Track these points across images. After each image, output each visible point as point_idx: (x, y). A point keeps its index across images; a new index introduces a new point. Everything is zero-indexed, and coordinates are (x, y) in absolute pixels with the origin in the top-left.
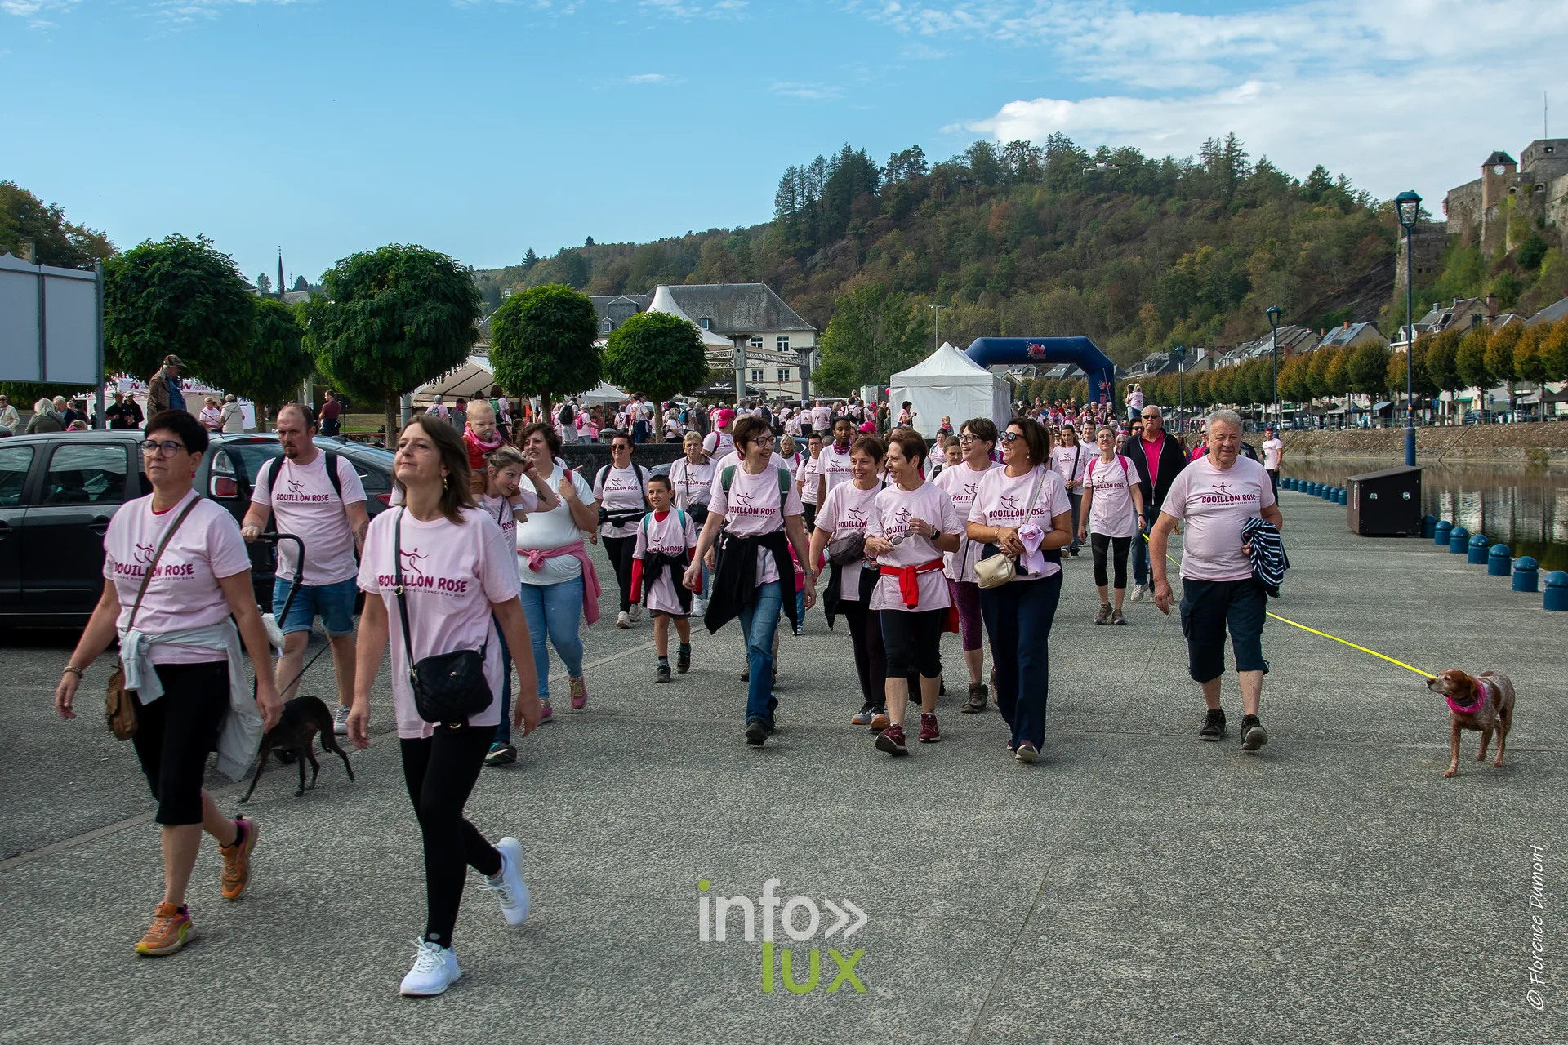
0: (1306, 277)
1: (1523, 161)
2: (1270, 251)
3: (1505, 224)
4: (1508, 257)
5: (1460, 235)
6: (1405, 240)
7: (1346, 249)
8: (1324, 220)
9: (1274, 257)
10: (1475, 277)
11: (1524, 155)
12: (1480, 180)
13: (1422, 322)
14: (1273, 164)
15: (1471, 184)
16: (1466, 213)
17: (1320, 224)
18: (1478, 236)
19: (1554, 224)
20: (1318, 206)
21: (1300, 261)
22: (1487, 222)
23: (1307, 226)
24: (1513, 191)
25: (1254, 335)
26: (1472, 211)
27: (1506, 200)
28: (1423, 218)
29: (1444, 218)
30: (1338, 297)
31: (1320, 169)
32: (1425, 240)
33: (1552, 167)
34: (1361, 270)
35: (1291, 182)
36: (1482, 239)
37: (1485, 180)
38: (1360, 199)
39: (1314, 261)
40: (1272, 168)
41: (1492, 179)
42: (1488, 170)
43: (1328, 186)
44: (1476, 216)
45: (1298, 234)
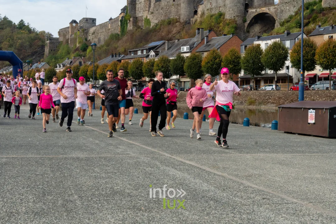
0: (19, 50)
1: (80, 23)
2: (8, 42)
3: (76, 39)
4: (78, 48)
5: (63, 41)
6: (48, 42)
7: (31, 43)
8: (25, 35)
9: (10, 44)
10: (68, 53)
11: (80, 21)
12: (69, 27)
13: (64, 63)
14: (8, 18)
15: (66, 28)
16: (65, 36)
17: (23, 35)
18: (68, 42)
19: (90, 40)
20: (22, 30)
21: (17, 45)
22: (71, 38)
23: (19, 36)
24: (79, 30)
25: (4, 65)
26: (66, 35)
27: (77, 33)
28: (51, 36)
29: (58, 37)
30: (28, 56)
31: (22, 20)
32: (53, 42)
33: (88, 25)
34: (35, 49)
35: (13, 23)
36: (69, 43)
37: (70, 27)
38: (33, 30)
39: (22, 46)
40: (8, 19)
41: (72, 27)
42: (71, 24)
43: (24, 25)
44: (67, 37)
45: (17, 38)
